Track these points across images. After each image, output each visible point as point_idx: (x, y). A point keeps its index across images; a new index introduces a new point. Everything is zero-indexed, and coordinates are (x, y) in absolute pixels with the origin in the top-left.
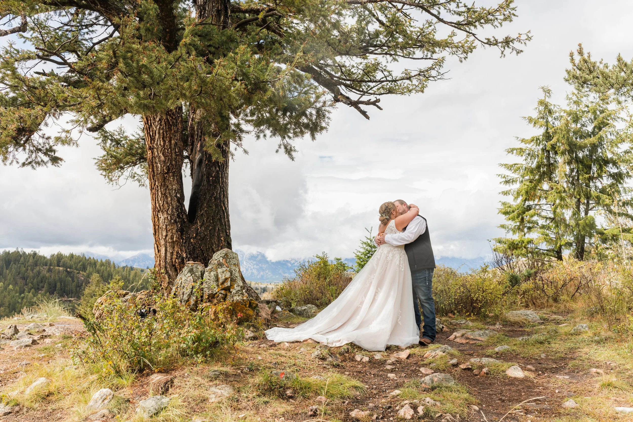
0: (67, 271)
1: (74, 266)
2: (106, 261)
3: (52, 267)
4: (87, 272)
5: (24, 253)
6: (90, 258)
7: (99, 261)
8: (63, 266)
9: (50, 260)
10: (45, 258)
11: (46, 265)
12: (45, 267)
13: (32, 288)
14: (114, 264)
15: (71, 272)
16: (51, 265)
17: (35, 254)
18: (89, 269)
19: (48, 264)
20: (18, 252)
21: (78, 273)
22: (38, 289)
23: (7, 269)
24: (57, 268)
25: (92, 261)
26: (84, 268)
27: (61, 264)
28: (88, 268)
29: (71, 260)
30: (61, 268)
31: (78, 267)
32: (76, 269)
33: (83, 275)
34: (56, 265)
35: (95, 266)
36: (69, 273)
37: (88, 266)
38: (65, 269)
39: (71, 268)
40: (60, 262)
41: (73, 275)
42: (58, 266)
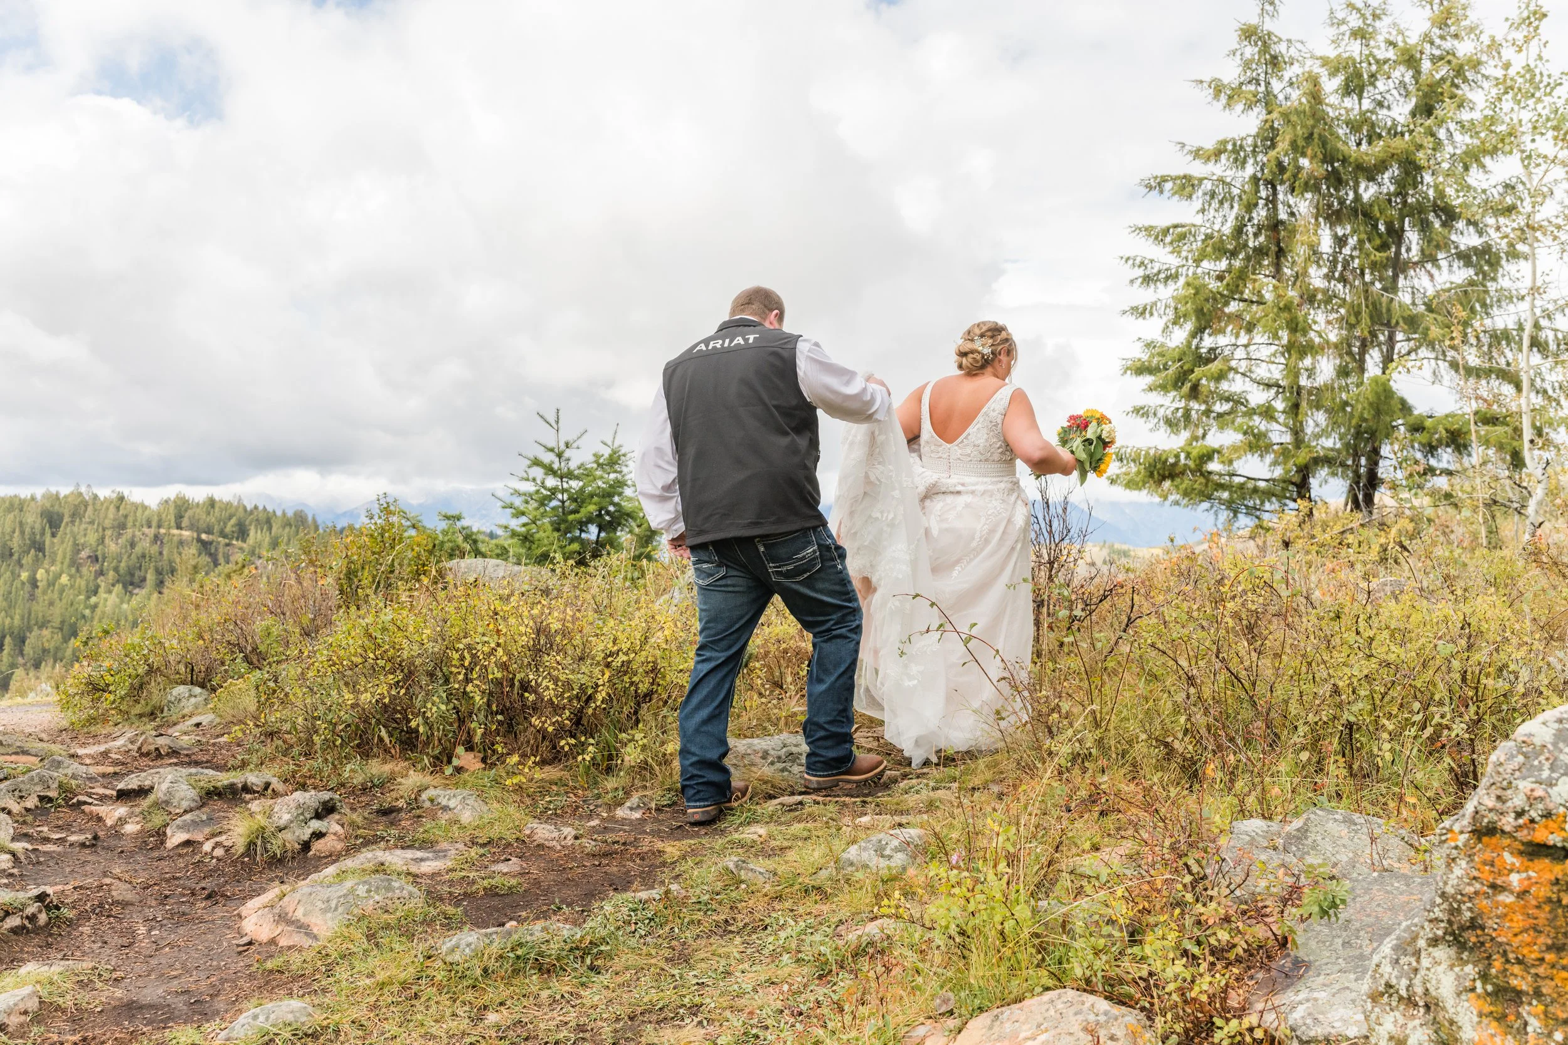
0: (199, 540)
1: (216, 529)
2: (295, 514)
3: (162, 531)
4: (251, 540)
5: (96, 497)
6: (256, 507)
7: (279, 513)
8: (191, 527)
9: (159, 515)
10: (145, 508)
11: (150, 527)
12: (146, 530)
13: (118, 581)
14: (314, 521)
15: (211, 543)
16: (159, 527)
17: (121, 499)
18: (254, 535)
19: (154, 524)
20: (80, 494)
21: (227, 545)
22: (132, 584)
23: (53, 535)
24: (175, 532)
25: (263, 517)
26: (242, 532)
27: (185, 522)
28: (252, 533)
29: (209, 514)
30: (186, 533)
31: (228, 529)
32: (223, 534)
33: (241, 549)
34: (173, 524)
35: (270, 529)
36: (205, 545)
37: (252, 527)
38: (195, 535)
39: (209, 532)
40: (182, 517)
41: (216, 549)
42: (179, 527)
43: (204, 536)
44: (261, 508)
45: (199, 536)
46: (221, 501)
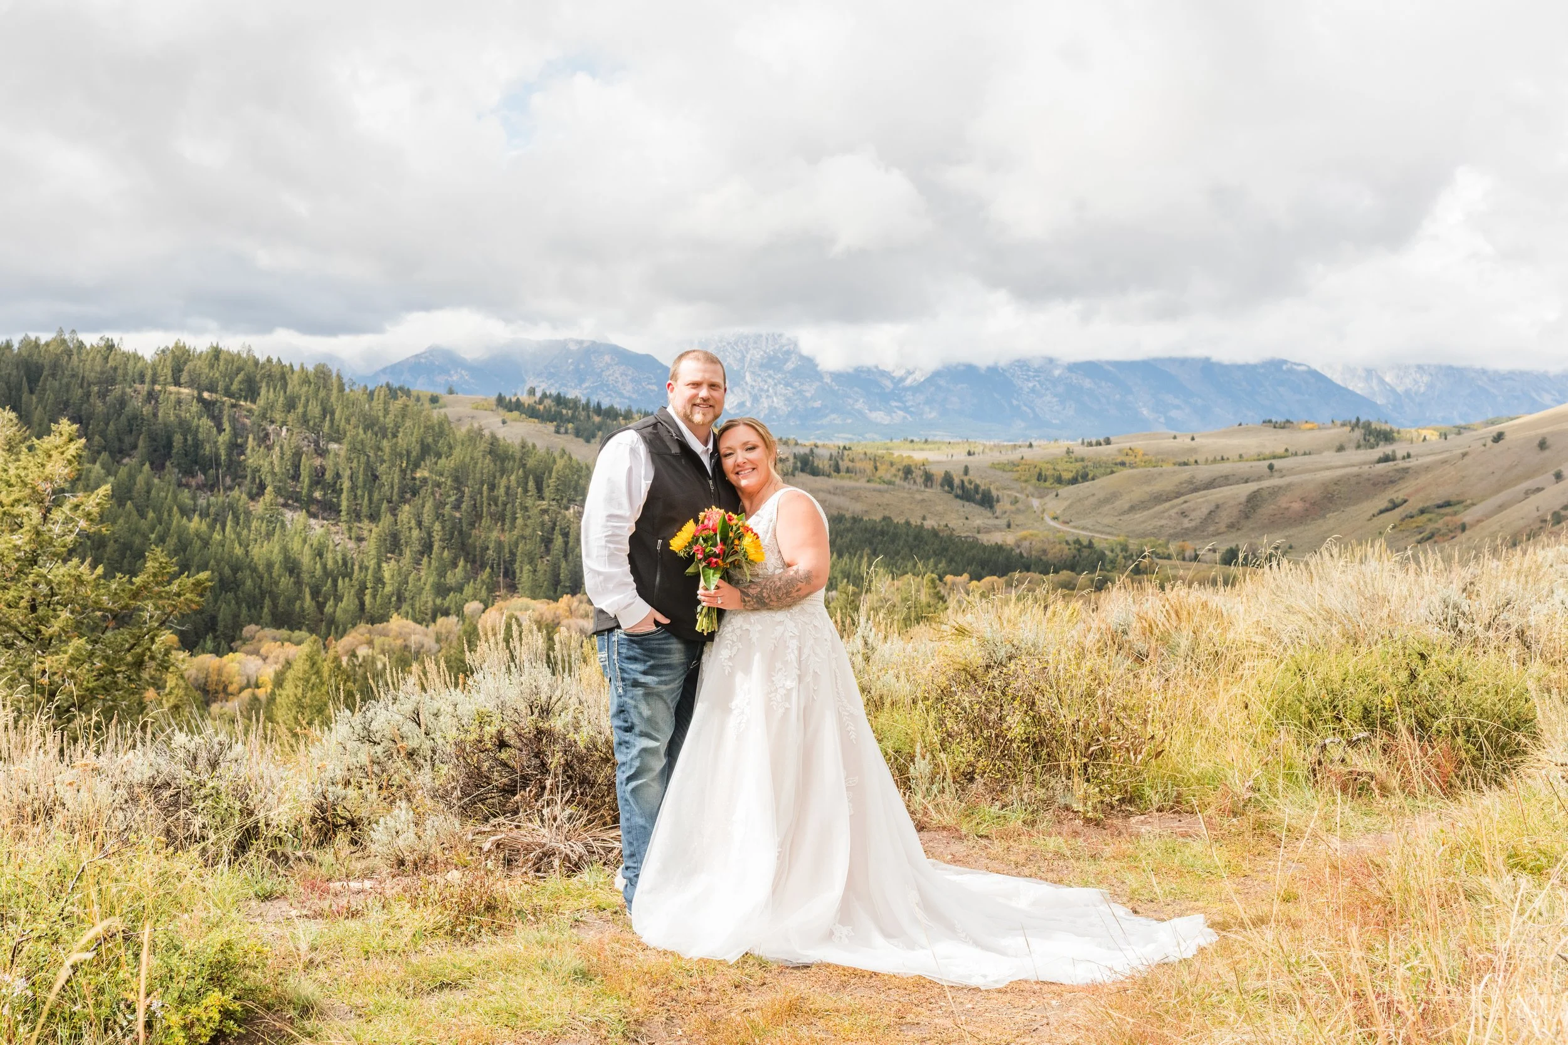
0: (200, 399)
1: (221, 386)
2: (316, 368)
3: (157, 387)
4: (261, 401)
5: (81, 345)
6: (269, 360)
7: (297, 368)
8: (191, 384)
9: (154, 367)
10: (137, 358)
11: (142, 382)
12: (138, 386)
13: (105, 449)
14: (339, 377)
15: (214, 403)
16: (154, 382)
17: (110, 347)
18: (266, 394)
19: (148, 379)
20: (64, 341)
21: (233, 406)
22: (121, 451)
23: (32, 392)
24: (173, 389)
25: (276, 371)
26: (251, 391)
27: (184, 377)
28: (263, 391)
29: (212, 366)
30: (185, 391)
31: (235, 387)
32: (228, 393)
33: (250, 411)
34: (170, 379)
35: (285, 386)
36: (207, 405)
37: (264, 384)
38: (196, 393)
39: (212, 389)
40: (181, 371)
41: (221, 411)
42: (177, 383)
43: (206, 395)
44: (275, 361)
45: (200, 394)
46: (228, 353)
